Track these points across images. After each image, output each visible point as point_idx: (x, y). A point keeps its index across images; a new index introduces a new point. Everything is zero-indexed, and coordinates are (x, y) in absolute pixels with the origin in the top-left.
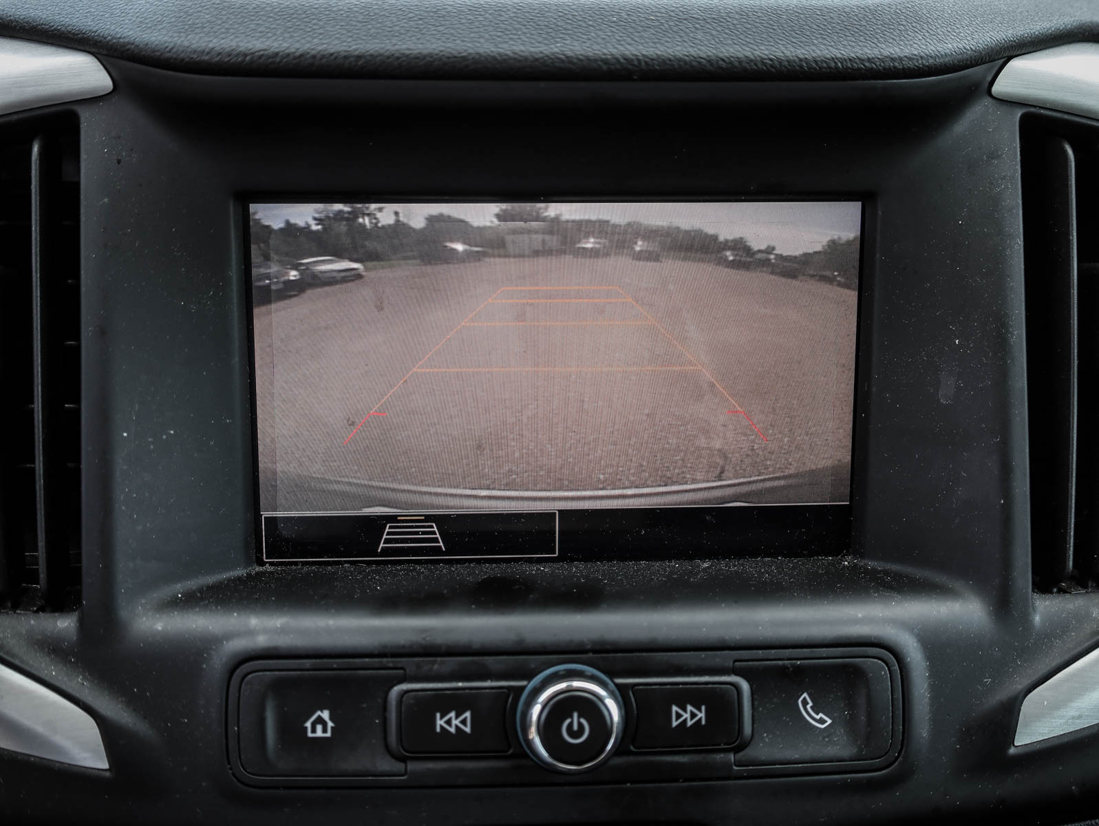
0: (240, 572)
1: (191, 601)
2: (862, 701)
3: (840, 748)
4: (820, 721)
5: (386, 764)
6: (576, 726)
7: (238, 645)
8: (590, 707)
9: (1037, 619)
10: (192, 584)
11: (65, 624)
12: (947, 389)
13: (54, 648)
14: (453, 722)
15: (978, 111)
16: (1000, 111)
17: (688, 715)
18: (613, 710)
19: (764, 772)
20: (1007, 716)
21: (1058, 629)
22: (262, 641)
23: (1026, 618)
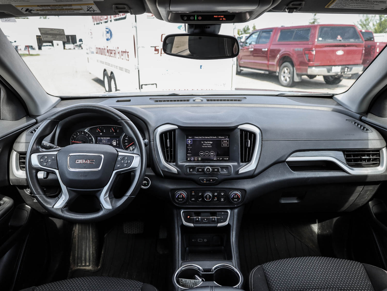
0: (185, 161)
1: (182, 162)
2: (228, 169)
3: (227, 173)
4: (225, 171)
5: (196, 173)
6: (208, 170)
7: (186, 165)
8: (209, 169)
9: (241, 164)
10: (183, 161)
11: (175, 164)
12: (235, 148)
13: (174, 165)
14: (200, 170)
15: (236, 129)
16: (238, 129)
17: (216, 170)
18: (211, 170)
19: (221, 174)
20: (238, 171)
21: (242, 165)
22: (188, 165)
23: (240, 164)
